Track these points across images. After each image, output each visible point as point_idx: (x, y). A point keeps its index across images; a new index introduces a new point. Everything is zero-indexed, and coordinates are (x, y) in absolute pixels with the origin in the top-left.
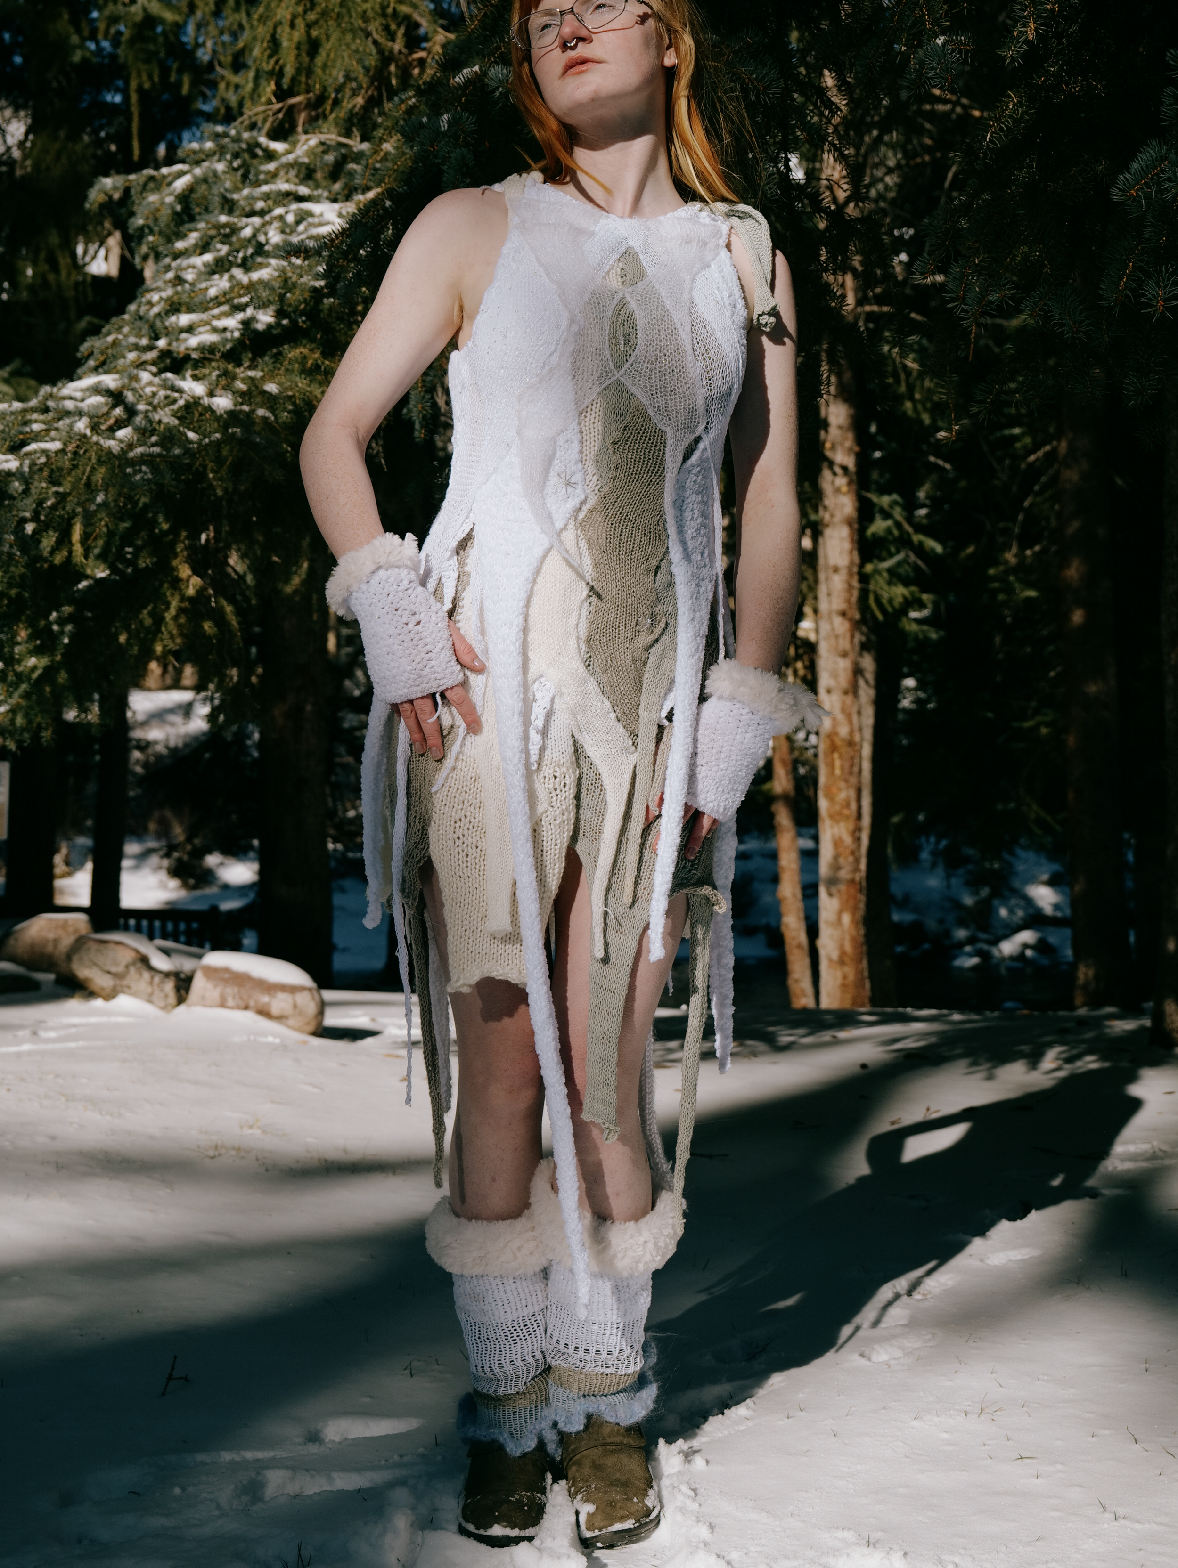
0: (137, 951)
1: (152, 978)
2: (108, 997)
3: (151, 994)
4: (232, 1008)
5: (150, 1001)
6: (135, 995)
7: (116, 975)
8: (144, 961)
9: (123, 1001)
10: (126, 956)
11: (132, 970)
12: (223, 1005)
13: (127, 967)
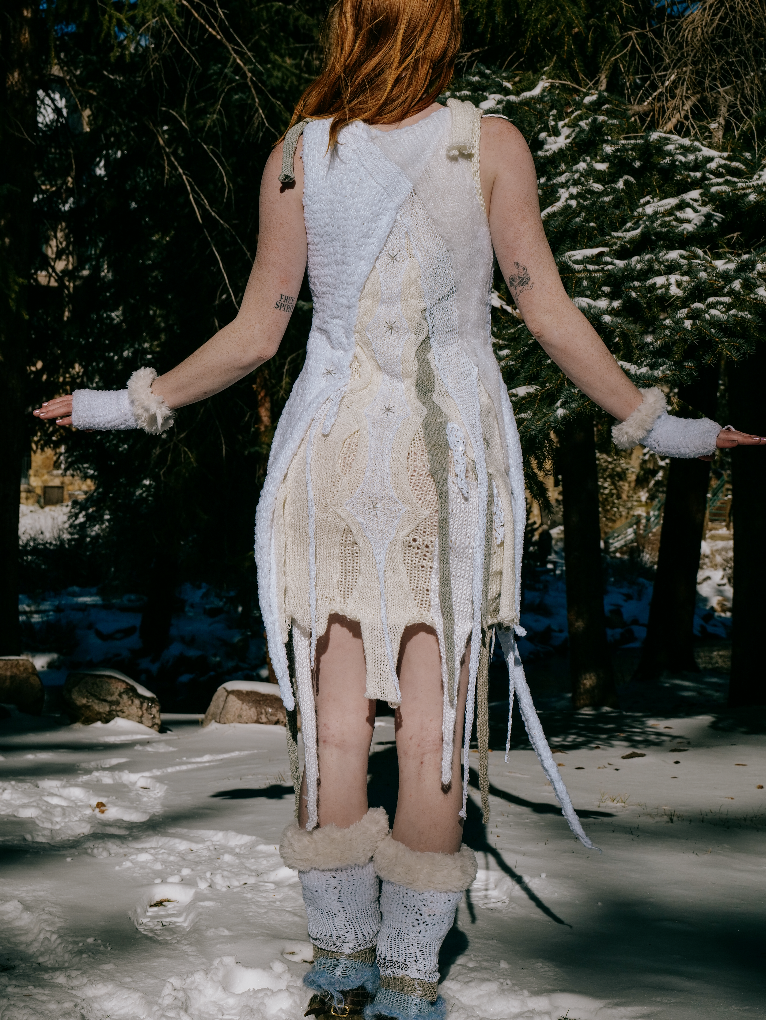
0: (127, 684)
1: (142, 703)
2: (106, 721)
3: (142, 716)
4: (265, 723)
5: (141, 722)
6: (128, 717)
7: (111, 703)
8: (133, 690)
9: (119, 723)
10: (121, 687)
11: (125, 697)
12: (258, 722)
13: (120, 695)
